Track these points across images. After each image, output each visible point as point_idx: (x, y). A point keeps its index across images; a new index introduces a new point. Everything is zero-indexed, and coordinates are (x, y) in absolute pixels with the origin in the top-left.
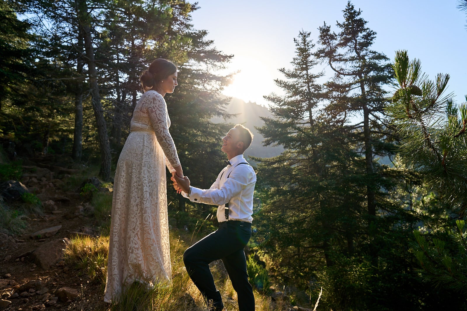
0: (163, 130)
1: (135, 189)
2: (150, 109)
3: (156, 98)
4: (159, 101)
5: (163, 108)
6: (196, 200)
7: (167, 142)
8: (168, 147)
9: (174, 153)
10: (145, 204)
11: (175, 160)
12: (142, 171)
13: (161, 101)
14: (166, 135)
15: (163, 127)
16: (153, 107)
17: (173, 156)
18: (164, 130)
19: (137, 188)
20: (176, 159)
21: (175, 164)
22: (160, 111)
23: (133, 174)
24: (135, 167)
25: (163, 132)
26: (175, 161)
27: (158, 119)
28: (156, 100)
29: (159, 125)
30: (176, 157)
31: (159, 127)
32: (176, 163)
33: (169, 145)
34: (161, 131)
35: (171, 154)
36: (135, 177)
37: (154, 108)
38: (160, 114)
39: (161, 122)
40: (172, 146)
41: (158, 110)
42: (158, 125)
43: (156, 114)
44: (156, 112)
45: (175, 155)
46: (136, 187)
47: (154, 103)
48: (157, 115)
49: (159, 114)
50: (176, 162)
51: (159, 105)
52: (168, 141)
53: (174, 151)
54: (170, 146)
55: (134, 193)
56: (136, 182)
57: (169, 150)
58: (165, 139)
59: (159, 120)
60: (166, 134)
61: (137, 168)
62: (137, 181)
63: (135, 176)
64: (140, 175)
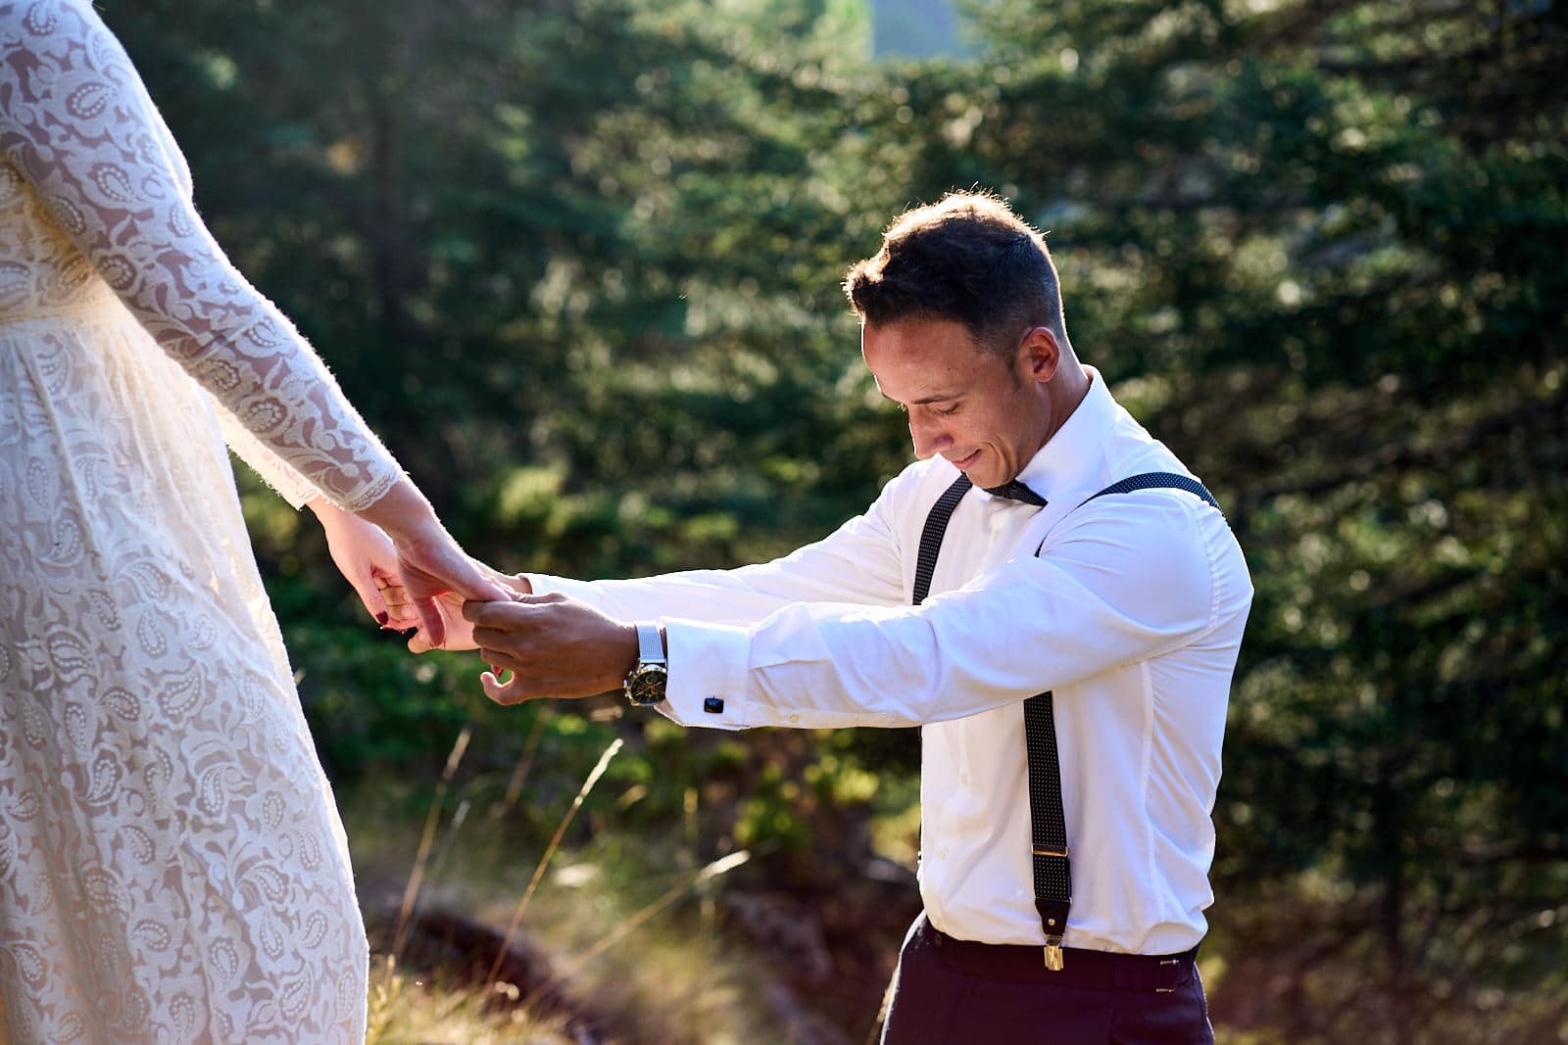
0: (169, 279)
1: (118, 776)
2: (18, 147)
3: (36, 46)
4: (66, 64)
5: (110, 107)
6: (714, 706)
7: (240, 356)
8: (258, 388)
9: (318, 414)
10: (231, 843)
11: (344, 455)
12: (127, 634)
13: (76, 56)
14: (207, 306)
15: (162, 259)
16: (33, 127)
17: (319, 434)
18: (178, 275)
19: (132, 765)
20: (355, 444)
21: (363, 488)
22: (92, 143)
23: (67, 678)
24: (64, 620)
25: (173, 293)
26: (350, 470)
27: (102, 212)
28: (36, 63)
29: (125, 250)
30: (349, 435)
31: (132, 268)
32: (369, 478)
33: (261, 366)
34: (162, 290)
35: (299, 426)
36: (92, 692)
37: (44, 138)
38: (98, 166)
39: (132, 231)
40: (286, 370)
41: (73, 145)
42: (123, 258)
43: (69, 178)
44: (68, 161)
45: (330, 423)
46: (121, 760)
47: (29, 97)
48: (78, 184)
49: (93, 176)
50: (363, 466)
51: (69, 102)
52: (245, 346)
53: (318, 397)
54: (274, 372)
55: (122, 805)
56: (111, 728)
57: (274, 401)
58: (220, 337)
59: (111, 217)
60: (202, 296)
61: (80, 628)
62: (117, 721)
63: (86, 684)
64: (120, 667)
